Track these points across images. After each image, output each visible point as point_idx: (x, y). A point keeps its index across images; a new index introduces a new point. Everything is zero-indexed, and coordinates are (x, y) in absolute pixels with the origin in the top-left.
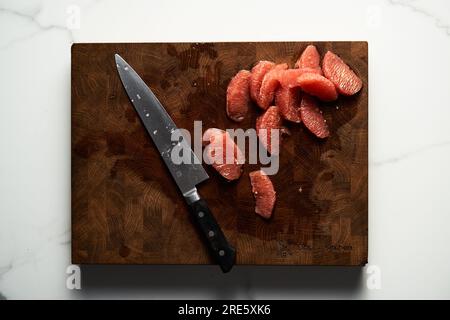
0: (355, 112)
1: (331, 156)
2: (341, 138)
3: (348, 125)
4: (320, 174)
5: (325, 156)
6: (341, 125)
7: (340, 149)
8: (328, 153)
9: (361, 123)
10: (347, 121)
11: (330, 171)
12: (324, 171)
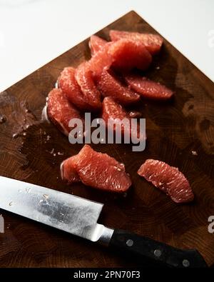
0: (175, 62)
1: (191, 107)
2: (184, 88)
3: (179, 75)
4: (197, 128)
5: (186, 111)
6: (174, 79)
7: (191, 96)
8: (186, 106)
9: (188, 66)
10: (176, 72)
11: (202, 119)
12: (198, 123)
